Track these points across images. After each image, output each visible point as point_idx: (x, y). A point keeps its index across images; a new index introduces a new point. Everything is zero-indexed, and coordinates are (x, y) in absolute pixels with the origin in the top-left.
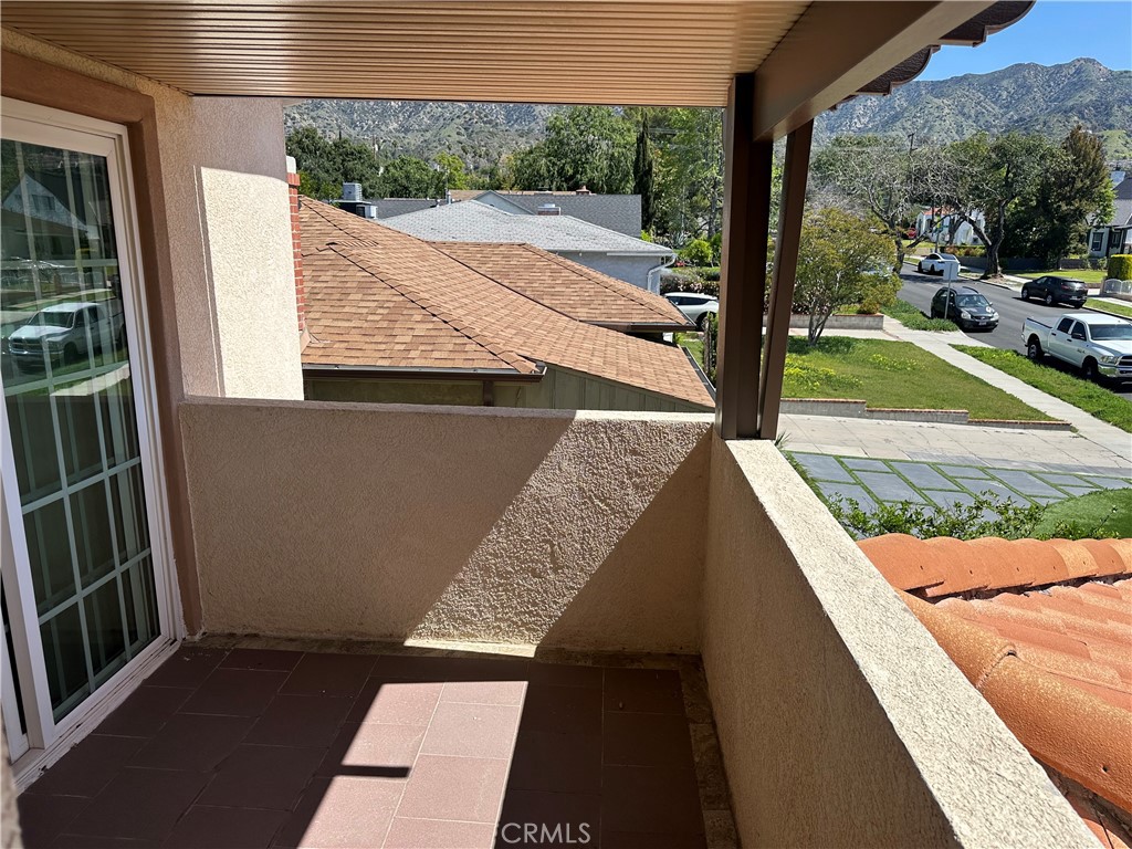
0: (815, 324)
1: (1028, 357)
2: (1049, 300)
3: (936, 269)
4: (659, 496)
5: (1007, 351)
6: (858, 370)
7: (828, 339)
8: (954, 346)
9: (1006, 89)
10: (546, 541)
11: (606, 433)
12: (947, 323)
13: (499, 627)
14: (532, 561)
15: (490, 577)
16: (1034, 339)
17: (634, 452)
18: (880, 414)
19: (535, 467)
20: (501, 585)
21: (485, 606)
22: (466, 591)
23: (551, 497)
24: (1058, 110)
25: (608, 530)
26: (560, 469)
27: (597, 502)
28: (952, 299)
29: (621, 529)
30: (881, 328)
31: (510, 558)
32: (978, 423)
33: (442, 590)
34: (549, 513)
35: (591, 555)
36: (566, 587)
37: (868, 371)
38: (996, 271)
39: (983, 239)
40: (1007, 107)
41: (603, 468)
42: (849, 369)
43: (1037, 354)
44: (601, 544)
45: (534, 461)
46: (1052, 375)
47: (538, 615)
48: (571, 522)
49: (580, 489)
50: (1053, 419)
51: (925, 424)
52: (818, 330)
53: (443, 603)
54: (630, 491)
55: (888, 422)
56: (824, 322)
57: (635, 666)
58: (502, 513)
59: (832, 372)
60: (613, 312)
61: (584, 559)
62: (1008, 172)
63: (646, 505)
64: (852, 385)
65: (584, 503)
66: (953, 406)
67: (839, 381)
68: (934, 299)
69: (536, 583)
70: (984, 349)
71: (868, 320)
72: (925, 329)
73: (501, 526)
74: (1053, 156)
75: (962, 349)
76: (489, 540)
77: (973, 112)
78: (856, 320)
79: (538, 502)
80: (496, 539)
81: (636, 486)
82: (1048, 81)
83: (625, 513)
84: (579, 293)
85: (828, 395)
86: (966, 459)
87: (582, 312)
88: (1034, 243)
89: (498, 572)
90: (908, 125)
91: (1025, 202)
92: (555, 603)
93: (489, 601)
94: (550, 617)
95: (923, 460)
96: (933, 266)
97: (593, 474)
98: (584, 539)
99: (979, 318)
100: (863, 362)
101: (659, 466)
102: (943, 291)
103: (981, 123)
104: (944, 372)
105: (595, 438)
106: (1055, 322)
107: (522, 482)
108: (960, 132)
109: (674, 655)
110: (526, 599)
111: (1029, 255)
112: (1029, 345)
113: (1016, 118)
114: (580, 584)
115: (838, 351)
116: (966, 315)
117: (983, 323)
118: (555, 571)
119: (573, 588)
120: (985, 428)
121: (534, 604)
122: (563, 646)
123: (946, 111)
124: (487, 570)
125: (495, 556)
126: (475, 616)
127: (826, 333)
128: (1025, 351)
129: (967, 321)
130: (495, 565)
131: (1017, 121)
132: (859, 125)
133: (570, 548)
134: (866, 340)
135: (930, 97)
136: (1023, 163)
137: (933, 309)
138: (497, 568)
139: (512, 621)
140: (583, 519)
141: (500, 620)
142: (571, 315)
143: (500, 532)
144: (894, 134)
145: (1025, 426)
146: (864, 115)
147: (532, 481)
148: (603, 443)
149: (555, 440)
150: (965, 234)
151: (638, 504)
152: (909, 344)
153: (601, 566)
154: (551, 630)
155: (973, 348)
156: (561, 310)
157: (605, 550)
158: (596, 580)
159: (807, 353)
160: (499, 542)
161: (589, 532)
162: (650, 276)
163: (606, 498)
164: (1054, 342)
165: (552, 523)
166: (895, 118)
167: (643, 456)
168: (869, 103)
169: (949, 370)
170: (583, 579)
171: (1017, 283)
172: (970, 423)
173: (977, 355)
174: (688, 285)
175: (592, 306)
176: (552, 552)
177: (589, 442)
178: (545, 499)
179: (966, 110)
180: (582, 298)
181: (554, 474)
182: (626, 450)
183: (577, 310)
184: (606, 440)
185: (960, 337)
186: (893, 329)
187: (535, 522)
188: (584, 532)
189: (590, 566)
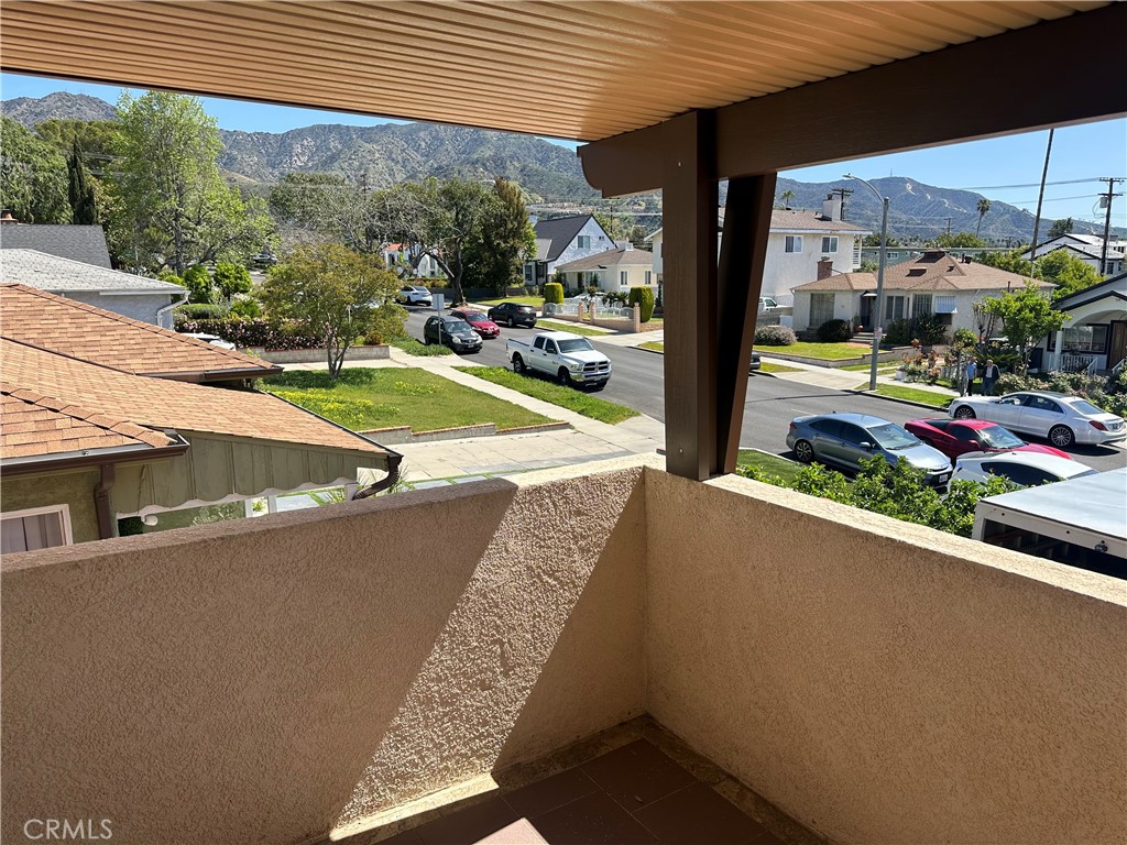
0: (333, 357)
1: (515, 371)
2: (510, 323)
3: (413, 300)
4: (603, 554)
5: (499, 368)
6: (388, 399)
7: (347, 371)
8: (456, 368)
9: (424, 140)
10: (494, 642)
11: (550, 497)
12: (443, 348)
13: (446, 768)
14: (481, 672)
15: (433, 709)
16: (517, 356)
17: (579, 513)
18: (424, 437)
19: (480, 555)
20: (446, 714)
21: (428, 749)
22: (405, 738)
23: (499, 587)
24: (467, 161)
25: (557, 608)
26: (507, 551)
27: (545, 578)
28: (442, 325)
29: (571, 602)
30: (388, 357)
31: (455, 676)
32: (505, 433)
33: (373, 748)
34: (497, 607)
35: (542, 642)
36: (519, 690)
37: (398, 399)
38: (462, 301)
39: (447, 272)
40: (427, 156)
41: (550, 538)
42: (380, 398)
43: (521, 367)
44: (551, 626)
45: (478, 546)
46: (538, 385)
47: (490, 735)
48: (521, 610)
49: (528, 569)
50: (554, 421)
51: (463, 440)
52: (338, 363)
53: (375, 765)
54: (576, 557)
55: (434, 443)
56: (342, 355)
57: (603, 751)
58: (444, 623)
59: (370, 403)
60: (176, 360)
61: (535, 649)
62: (457, 214)
63: (592, 569)
64: (392, 413)
65: (532, 584)
66: (483, 421)
67: (377, 411)
68: (425, 327)
69: (485, 698)
70: (481, 368)
71: (375, 350)
72: (426, 355)
73: (444, 640)
74: (490, 200)
75: (464, 370)
76: (430, 663)
77: (400, 158)
78: (365, 351)
79: (485, 597)
80: (439, 658)
81: (582, 550)
82: (455, 136)
83: (573, 582)
84: (121, 342)
85: (374, 425)
86: (509, 465)
87: (136, 364)
88: (485, 275)
89: (442, 699)
90: (345, 165)
91: (474, 239)
92: (507, 713)
93: (432, 740)
94: (503, 732)
95: (477, 472)
96: (409, 297)
97: (541, 547)
98: (534, 626)
99: (467, 341)
100: (388, 390)
101: (602, 523)
102: (432, 319)
103: (409, 168)
104: (459, 392)
105: (540, 506)
106: (531, 340)
107: (466, 576)
108: (392, 174)
109: (624, 723)
110: (475, 722)
111: (482, 286)
112: (513, 362)
113: (435, 166)
114: (532, 680)
115: (362, 382)
116: (457, 340)
117: (471, 346)
118: (506, 674)
119: (525, 688)
120: (511, 436)
121: (485, 723)
122: (518, 760)
123: (377, 155)
124: (428, 701)
125: (439, 680)
126: (416, 766)
127: (347, 365)
128: (511, 367)
129: (458, 344)
130: (438, 692)
131: (437, 169)
132: (299, 163)
133: (519, 641)
134: (381, 369)
135: (360, 142)
136: (469, 206)
137: (426, 336)
138: (440, 695)
139: (461, 755)
140: (532, 602)
141: (448, 758)
142: (121, 368)
143: (442, 648)
144: (334, 173)
145: (539, 429)
146: (303, 154)
147: (478, 573)
148: (548, 510)
149: (501, 516)
150: (426, 266)
151: (584, 568)
152: (418, 369)
153: (553, 652)
154: (504, 748)
155: (473, 368)
156: (106, 364)
157: (557, 630)
158: (548, 669)
159: (333, 386)
160: (442, 661)
161: (540, 616)
162: (160, 316)
163: (554, 572)
164: (535, 358)
165: (501, 617)
166: (333, 158)
167: (587, 515)
168: (305, 142)
169: (462, 389)
170: (535, 672)
171: (482, 308)
172: (498, 434)
173: (478, 374)
174: (181, 324)
175: (146, 356)
176: (503, 653)
177: (535, 512)
178: (493, 590)
179: (394, 156)
180: (127, 347)
181: (501, 558)
182: (570, 512)
183: (128, 362)
184: (550, 504)
185: (455, 359)
186: (398, 358)
187: (482, 623)
188: (534, 617)
189: (542, 655)
